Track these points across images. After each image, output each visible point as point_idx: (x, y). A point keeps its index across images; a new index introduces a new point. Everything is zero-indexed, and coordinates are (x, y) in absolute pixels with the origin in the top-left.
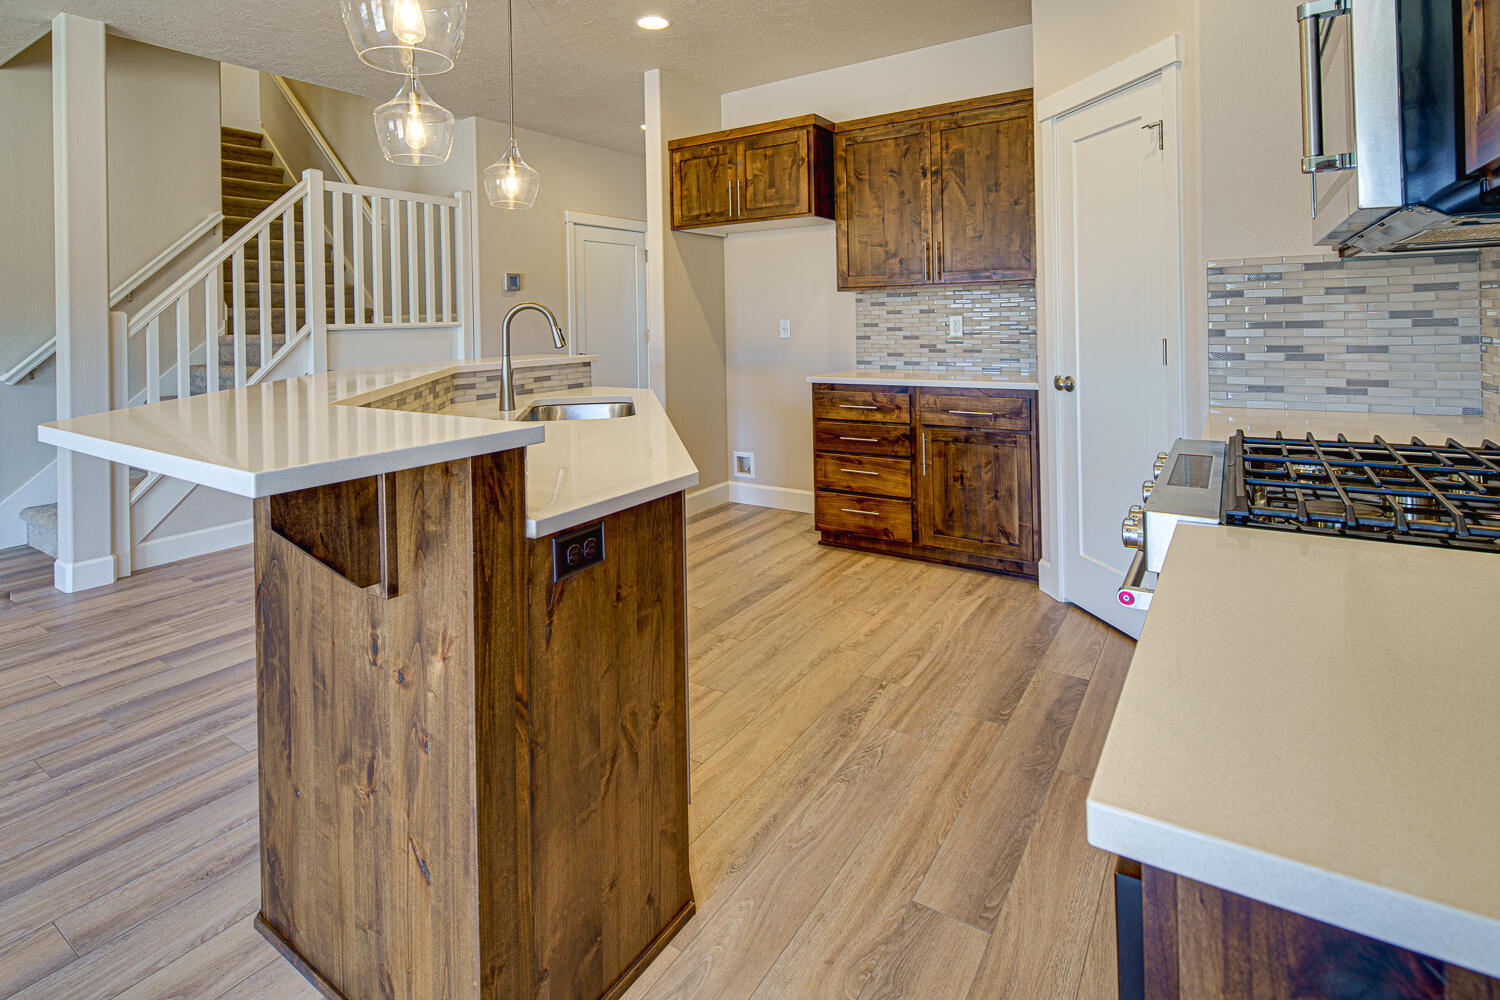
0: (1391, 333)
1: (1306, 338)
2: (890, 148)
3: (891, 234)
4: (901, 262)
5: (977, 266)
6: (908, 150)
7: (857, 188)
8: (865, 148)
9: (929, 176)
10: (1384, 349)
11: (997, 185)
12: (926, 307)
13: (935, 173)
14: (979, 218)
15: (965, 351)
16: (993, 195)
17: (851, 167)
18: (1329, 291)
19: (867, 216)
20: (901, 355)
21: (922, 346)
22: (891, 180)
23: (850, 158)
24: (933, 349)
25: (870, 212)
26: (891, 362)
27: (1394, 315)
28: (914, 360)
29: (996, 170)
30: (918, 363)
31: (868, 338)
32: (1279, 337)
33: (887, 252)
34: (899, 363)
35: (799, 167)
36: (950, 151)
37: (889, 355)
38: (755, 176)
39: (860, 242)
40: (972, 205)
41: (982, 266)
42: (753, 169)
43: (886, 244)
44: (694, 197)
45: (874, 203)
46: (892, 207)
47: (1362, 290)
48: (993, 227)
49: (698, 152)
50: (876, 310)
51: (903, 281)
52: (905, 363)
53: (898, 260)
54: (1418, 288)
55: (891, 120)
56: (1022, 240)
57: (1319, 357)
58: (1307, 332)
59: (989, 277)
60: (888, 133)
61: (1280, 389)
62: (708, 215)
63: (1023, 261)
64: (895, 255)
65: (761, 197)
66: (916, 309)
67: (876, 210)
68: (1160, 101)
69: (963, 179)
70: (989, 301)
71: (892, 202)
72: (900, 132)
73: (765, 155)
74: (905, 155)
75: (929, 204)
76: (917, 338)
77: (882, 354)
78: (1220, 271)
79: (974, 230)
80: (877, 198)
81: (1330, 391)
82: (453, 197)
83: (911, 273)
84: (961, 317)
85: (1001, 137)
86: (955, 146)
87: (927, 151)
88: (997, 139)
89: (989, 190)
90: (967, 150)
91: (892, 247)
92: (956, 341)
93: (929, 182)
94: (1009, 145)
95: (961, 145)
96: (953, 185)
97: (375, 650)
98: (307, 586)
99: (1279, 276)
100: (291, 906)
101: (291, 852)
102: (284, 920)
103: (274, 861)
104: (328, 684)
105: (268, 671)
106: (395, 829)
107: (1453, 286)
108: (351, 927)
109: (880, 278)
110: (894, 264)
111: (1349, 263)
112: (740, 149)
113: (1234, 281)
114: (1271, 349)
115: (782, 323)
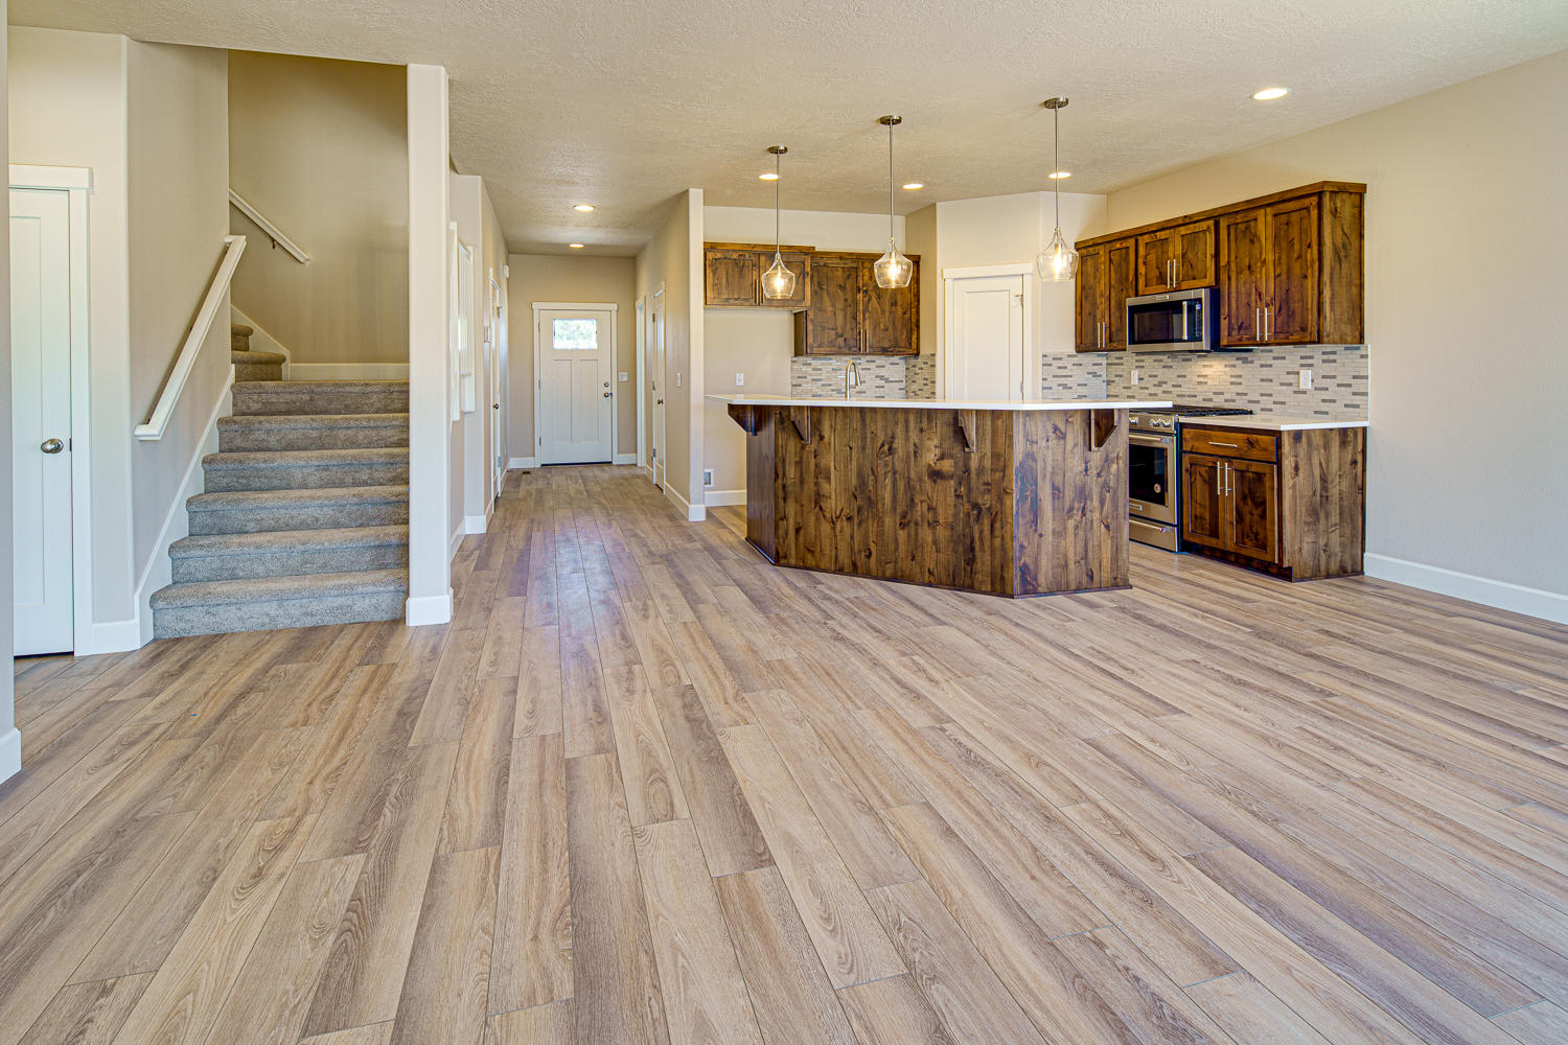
0: (1087, 379)
1: (1068, 381)
2: (840, 273)
3: (840, 321)
4: (845, 340)
5: (884, 345)
6: (850, 275)
9: (861, 292)
11: (896, 302)
13: (866, 291)
14: (887, 319)
16: (893, 308)
18: (1074, 365)
21: (833, 390)
22: (839, 291)
27: (1088, 373)
31: (800, 385)
32: (1061, 381)
33: (837, 334)
35: (803, 277)
39: (821, 326)
40: (883, 312)
41: (887, 346)
43: (837, 329)
44: (724, 287)
45: (830, 304)
46: (840, 308)
47: (1081, 365)
48: (894, 325)
49: (728, 255)
50: (804, 368)
51: (847, 351)
53: (843, 339)
55: (841, 256)
56: (907, 332)
58: (1068, 379)
59: (891, 351)
60: (838, 263)
62: (735, 299)
63: (908, 345)
64: (842, 336)
67: (831, 308)
68: (1023, 286)
69: (879, 299)
74: (848, 278)
75: (861, 308)
78: (1046, 356)
79: (884, 326)
80: (831, 301)
83: (850, 347)
87: (860, 278)
89: (892, 305)
91: (839, 331)
93: (861, 295)
96: (875, 301)
97: (1086, 470)
98: (1049, 462)
99: (1061, 359)
100: (1036, 579)
101: (1036, 559)
102: (1030, 587)
103: (1024, 569)
104: (1061, 490)
105: (1023, 498)
106: (1095, 523)
107: (1101, 364)
108: (1072, 565)
109: (833, 349)
110: (841, 340)
111: (1080, 355)
112: (763, 258)
113: (1049, 360)
114: (1059, 385)
115: (738, 375)
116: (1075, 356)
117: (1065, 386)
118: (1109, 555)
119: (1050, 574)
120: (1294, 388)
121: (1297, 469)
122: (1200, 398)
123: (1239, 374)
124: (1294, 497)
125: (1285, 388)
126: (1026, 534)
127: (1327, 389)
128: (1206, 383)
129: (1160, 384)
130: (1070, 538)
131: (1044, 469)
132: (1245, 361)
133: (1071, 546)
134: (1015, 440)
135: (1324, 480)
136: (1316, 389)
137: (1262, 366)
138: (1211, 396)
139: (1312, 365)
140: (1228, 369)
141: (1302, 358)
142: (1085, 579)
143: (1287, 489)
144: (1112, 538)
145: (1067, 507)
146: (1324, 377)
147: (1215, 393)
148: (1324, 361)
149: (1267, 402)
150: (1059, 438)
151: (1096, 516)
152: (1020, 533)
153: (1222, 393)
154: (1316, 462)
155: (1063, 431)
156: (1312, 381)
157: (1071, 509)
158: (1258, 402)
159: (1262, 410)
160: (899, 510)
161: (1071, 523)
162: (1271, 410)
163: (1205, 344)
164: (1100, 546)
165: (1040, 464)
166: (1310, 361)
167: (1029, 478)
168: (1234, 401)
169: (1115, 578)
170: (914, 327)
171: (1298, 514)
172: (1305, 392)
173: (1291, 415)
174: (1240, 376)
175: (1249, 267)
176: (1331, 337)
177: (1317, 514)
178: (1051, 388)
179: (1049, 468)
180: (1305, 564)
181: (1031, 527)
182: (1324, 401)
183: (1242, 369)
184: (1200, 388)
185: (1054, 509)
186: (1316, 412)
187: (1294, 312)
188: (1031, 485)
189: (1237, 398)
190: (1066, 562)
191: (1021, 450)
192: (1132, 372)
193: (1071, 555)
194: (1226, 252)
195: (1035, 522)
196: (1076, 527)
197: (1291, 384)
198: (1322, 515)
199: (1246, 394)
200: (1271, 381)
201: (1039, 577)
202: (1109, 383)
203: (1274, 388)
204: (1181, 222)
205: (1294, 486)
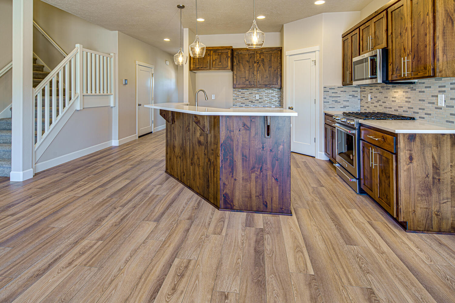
0: (349, 98)
1: (338, 99)
2: (247, 56)
3: (247, 75)
5: (266, 84)
6: (251, 56)
7: (239, 64)
8: (241, 55)
9: (256, 63)
10: (348, 101)
11: (271, 67)
12: (250, 92)
13: (258, 63)
14: (267, 73)
15: (259, 102)
16: (270, 69)
17: (237, 59)
18: (341, 91)
19: (241, 71)
20: (244, 103)
21: (249, 101)
22: (247, 63)
23: (237, 57)
24: (252, 102)
25: (242, 70)
26: (242, 105)
27: (350, 95)
28: (247, 104)
29: (271, 63)
30: (248, 105)
31: (236, 99)
32: (334, 99)
33: (246, 80)
34: (244, 105)
35: (228, 58)
36: (261, 58)
37: (241, 103)
38: (215, 59)
39: (239, 77)
40: (266, 70)
41: (268, 84)
42: (215, 57)
43: (246, 78)
44: (197, 63)
45: (243, 68)
46: (247, 69)
47: (345, 91)
48: (270, 75)
50: (238, 93)
51: (250, 86)
52: (245, 105)
53: (248, 81)
54: (353, 91)
56: (276, 79)
57: (340, 102)
58: (338, 98)
59: (269, 86)
60: (246, 52)
61: (334, 108)
62: (202, 68)
63: (276, 83)
64: (248, 80)
65: (217, 64)
66: (248, 93)
67: (243, 70)
68: (315, 56)
69: (264, 65)
70: (265, 91)
71: (247, 68)
72: (250, 52)
73: (219, 55)
74: (251, 58)
75: (256, 69)
76: (248, 99)
77: (239, 103)
78: (326, 87)
79: (266, 76)
80: (244, 67)
81: (341, 108)
82: (110, 55)
83: (251, 85)
84: (258, 95)
85: (272, 56)
86: (262, 57)
87: (256, 58)
88: (271, 57)
89: (269, 68)
90: (265, 58)
91: (247, 78)
92: (258, 100)
93: (256, 64)
94: (274, 58)
95: (264, 57)
96: (262, 66)
97: (263, 148)
98: (241, 141)
99: (334, 89)
100: (232, 202)
101: (233, 191)
102: (229, 206)
103: (226, 196)
104: (248, 157)
105: (225, 160)
106: (268, 176)
107: (357, 91)
108: (254, 198)
109: (244, 85)
110: (247, 82)
111: (344, 87)
112: (212, 52)
113: (327, 89)
114: (333, 101)
115: (213, 95)
116: (343, 87)
117: (336, 101)
118: (277, 195)
119: (241, 200)
120: (435, 106)
121: (411, 158)
122: (393, 109)
123: (409, 96)
124: (409, 177)
125: (431, 105)
126: (227, 178)
127: (453, 107)
128: (395, 101)
129: (378, 102)
130: (253, 183)
131: (238, 145)
132: (413, 89)
133: (253, 187)
134: (221, 130)
135: (436, 168)
136: (447, 106)
137: (420, 92)
138: (397, 108)
139: (444, 91)
140: (404, 94)
141: (439, 87)
142: (262, 206)
143: (402, 171)
144: (280, 186)
145: (251, 166)
146: (451, 99)
147: (399, 107)
148: (451, 89)
149: (422, 113)
150: (246, 129)
151: (269, 173)
152: (223, 178)
153: (402, 107)
154: (428, 155)
155: (249, 126)
156: (445, 101)
157: (254, 168)
158: (418, 113)
159: (420, 117)
160: (191, 157)
161: (253, 176)
162: (423, 118)
163: (379, 80)
164: (271, 189)
165: (235, 143)
166: (443, 89)
167: (229, 150)
168: (407, 112)
169: (282, 209)
170: (279, 77)
171: (412, 189)
172: (441, 109)
173: (434, 122)
174: (410, 98)
175: (401, 34)
176: (443, 72)
177: (430, 190)
178: (328, 102)
179: (240, 145)
180: (418, 221)
181: (230, 174)
182: (451, 114)
183: (411, 94)
184: (393, 104)
185: (243, 166)
186: (447, 121)
187: (420, 58)
188: (230, 153)
189: (408, 110)
190: (250, 195)
191: (224, 135)
192: (368, 95)
193: (253, 192)
194: (391, 27)
195: (232, 172)
196: (257, 178)
197: (433, 103)
198: (434, 191)
199: (412, 108)
200: (424, 101)
201: (234, 201)
202: (361, 100)
203: (425, 105)
204: (374, 15)
205: (409, 169)
